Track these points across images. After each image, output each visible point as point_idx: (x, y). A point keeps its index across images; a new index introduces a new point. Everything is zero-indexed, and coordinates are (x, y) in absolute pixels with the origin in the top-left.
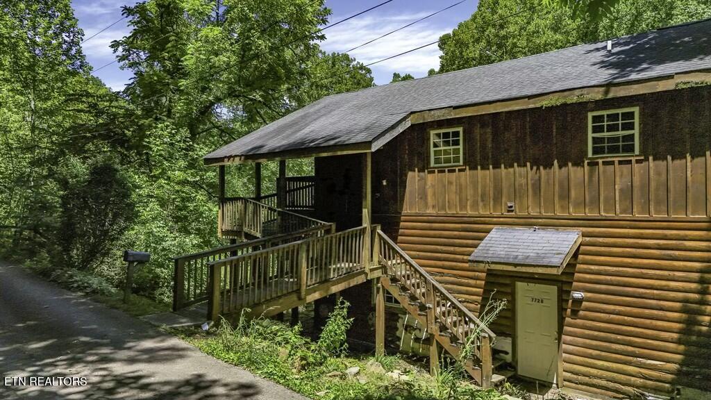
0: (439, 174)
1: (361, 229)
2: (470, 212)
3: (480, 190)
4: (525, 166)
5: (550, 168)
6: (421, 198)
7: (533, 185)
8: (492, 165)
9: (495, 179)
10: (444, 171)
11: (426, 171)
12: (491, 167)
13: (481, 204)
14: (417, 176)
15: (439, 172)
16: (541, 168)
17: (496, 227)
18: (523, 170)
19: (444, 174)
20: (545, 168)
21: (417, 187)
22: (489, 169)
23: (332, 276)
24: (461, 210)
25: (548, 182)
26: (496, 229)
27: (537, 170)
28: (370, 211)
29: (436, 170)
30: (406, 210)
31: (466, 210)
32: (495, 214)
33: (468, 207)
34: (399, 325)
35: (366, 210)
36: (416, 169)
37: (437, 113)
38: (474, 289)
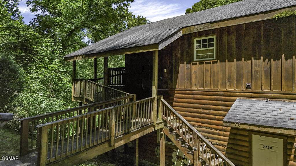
0: (200, 65)
1: (151, 99)
2: (220, 89)
3: (227, 75)
4: (260, 59)
5: (279, 60)
6: (188, 80)
7: (265, 71)
8: (236, 59)
9: (237, 67)
10: (203, 63)
11: (191, 63)
12: (235, 60)
13: (228, 84)
14: (185, 67)
15: (199, 64)
16: (272, 60)
17: (238, 98)
18: (258, 62)
19: (203, 65)
20: (274, 60)
21: (185, 73)
22: (233, 61)
23: (132, 129)
24: (214, 87)
25: (277, 69)
26: (239, 100)
27: (268, 61)
28: (157, 87)
29: (198, 63)
30: (178, 87)
31: (218, 88)
32: (238, 90)
33: (219, 86)
34: (173, 155)
35: (155, 87)
36: (185, 62)
37: (199, 27)
38: (223, 137)
